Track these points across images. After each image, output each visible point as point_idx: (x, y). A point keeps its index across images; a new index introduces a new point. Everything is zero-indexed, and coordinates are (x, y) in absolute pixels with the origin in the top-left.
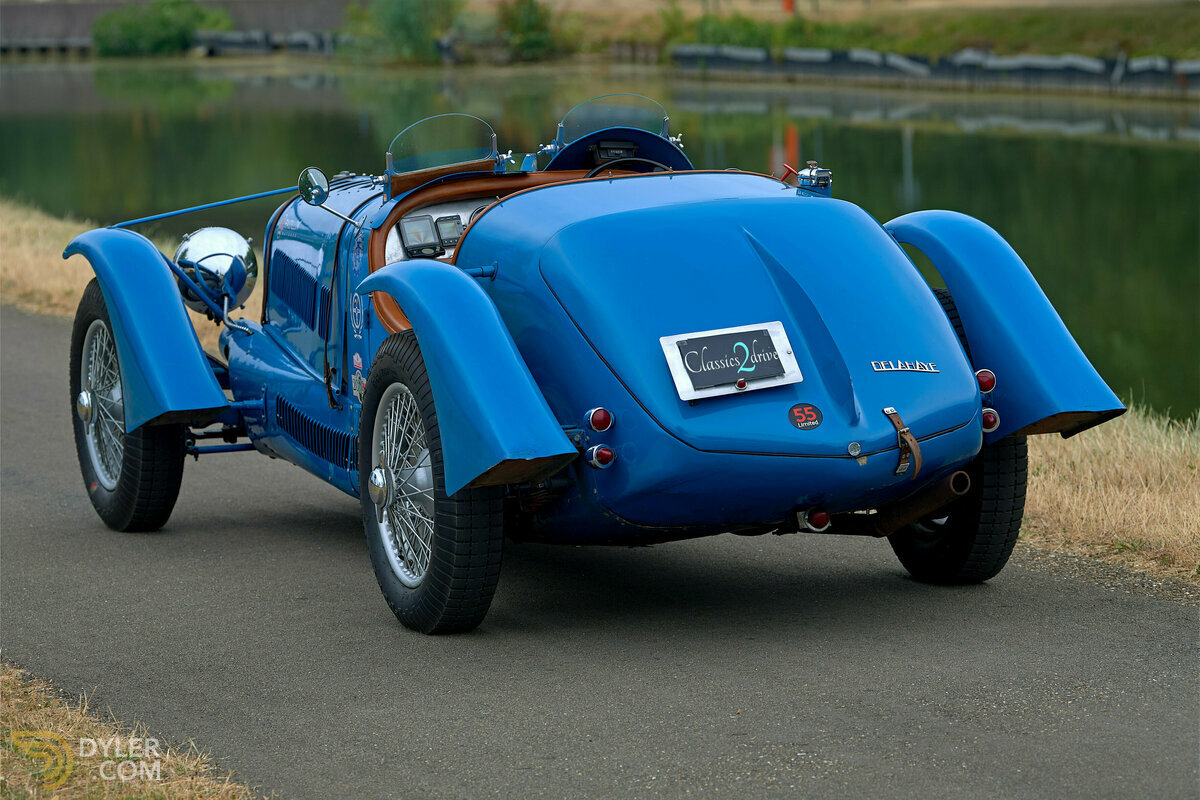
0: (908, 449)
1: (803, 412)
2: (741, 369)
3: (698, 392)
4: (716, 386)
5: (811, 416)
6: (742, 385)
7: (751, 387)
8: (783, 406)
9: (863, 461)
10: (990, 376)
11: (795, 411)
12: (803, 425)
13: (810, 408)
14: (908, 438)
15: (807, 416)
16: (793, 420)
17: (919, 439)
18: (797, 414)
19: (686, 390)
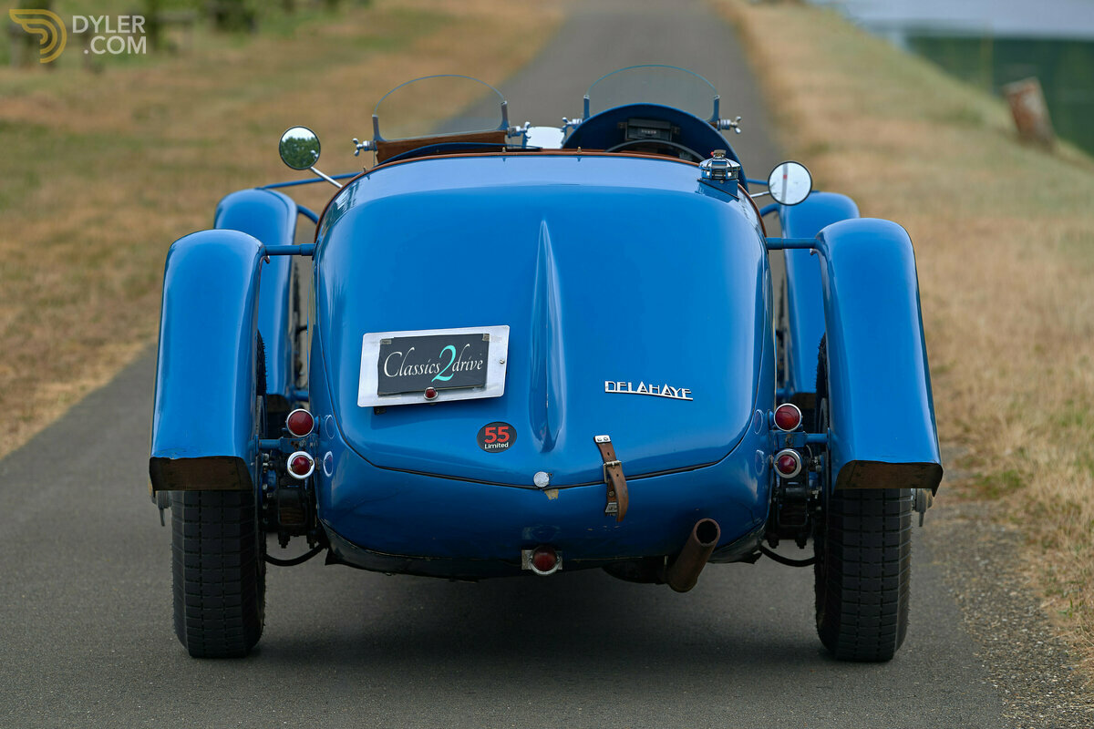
0: (611, 486)
1: (496, 432)
2: (438, 377)
3: (381, 399)
4: (404, 393)
5: (503, 437)
6: (430, 395)
7: (443, 398)
8: (477, 422)
9: (553, 495)
10: (794, 414)
11: (488, 429)
12: (490, 447)
13: (507, 428)
14: (613, 473)
15: (498, 437)
16: (482, 438)
17: (628, 477)
18: (487, 434)
19: (368, 393)
